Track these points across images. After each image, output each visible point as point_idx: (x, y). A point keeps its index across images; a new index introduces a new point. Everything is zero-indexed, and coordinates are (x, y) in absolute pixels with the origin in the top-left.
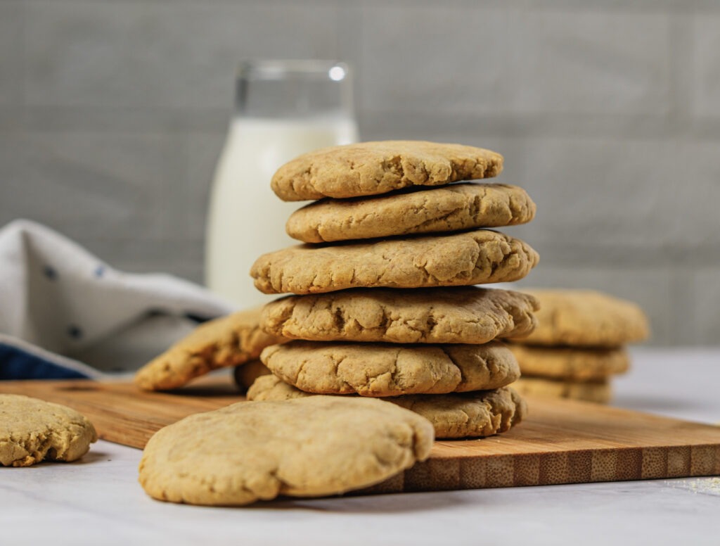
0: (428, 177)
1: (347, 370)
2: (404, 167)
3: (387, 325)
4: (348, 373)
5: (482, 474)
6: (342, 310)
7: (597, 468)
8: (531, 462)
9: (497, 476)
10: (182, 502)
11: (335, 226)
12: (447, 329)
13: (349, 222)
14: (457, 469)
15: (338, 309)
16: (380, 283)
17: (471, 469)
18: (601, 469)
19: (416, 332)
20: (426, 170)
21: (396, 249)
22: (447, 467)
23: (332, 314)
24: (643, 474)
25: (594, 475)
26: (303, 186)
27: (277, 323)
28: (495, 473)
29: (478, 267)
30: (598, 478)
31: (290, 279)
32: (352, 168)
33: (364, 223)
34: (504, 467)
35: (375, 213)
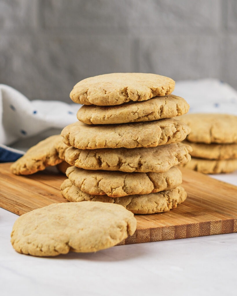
0: (139, 98)
1: (102, 185)
2: (129, 94)
3: (121, 165)
4: (103, 187)
5: (160, 235)
6: (101, 157)
7: (212, 229)
8: (183, 229)
9: (167, 235)
10: (29, 255)
11: (98, 119)
12: (147, 168)
13: (104, 118)
14: (149, 233)
15: (99, 157)
16: (117, 147)
17: (155, 233)
18: (214, 229)
19: (133, 168)
20: (138, 95)
21: (125, 131)
22: (144, 233)
23: (96, 159)
24: (234, 230)
25: (211, 232)
26: (84, 100)
27: (73, 160)
28: (166, 234)
29: (161, 139)
30: (213, 233)
31: (78, 143)
32: (105, 93)
33: (111, 119)
34: (170, 231)
35: (115, 115)
